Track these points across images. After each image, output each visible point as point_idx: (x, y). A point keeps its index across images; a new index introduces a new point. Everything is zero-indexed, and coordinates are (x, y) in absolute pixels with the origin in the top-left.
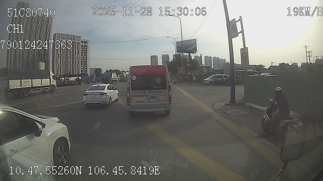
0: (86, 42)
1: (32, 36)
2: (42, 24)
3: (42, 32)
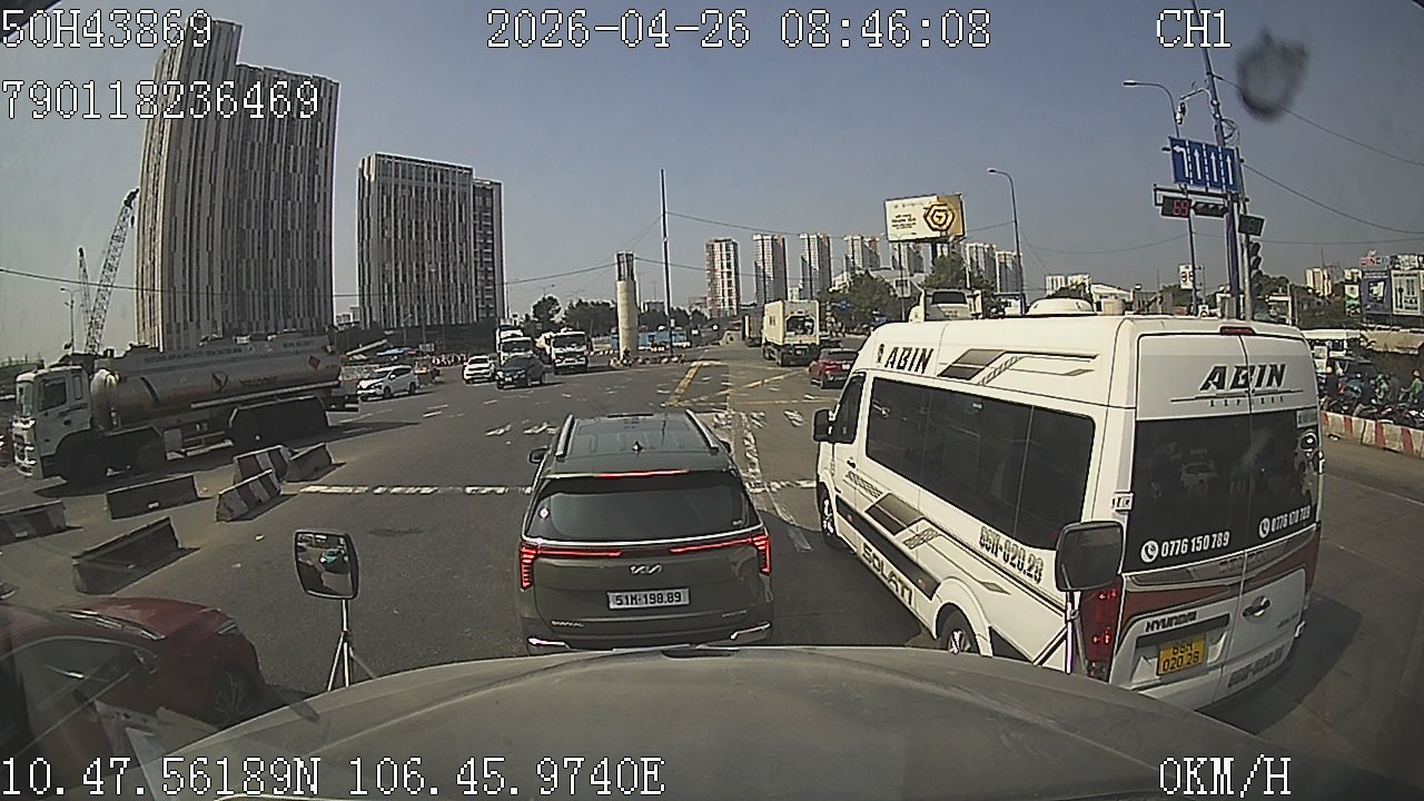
0: (488, 193)
3: (296, 149)
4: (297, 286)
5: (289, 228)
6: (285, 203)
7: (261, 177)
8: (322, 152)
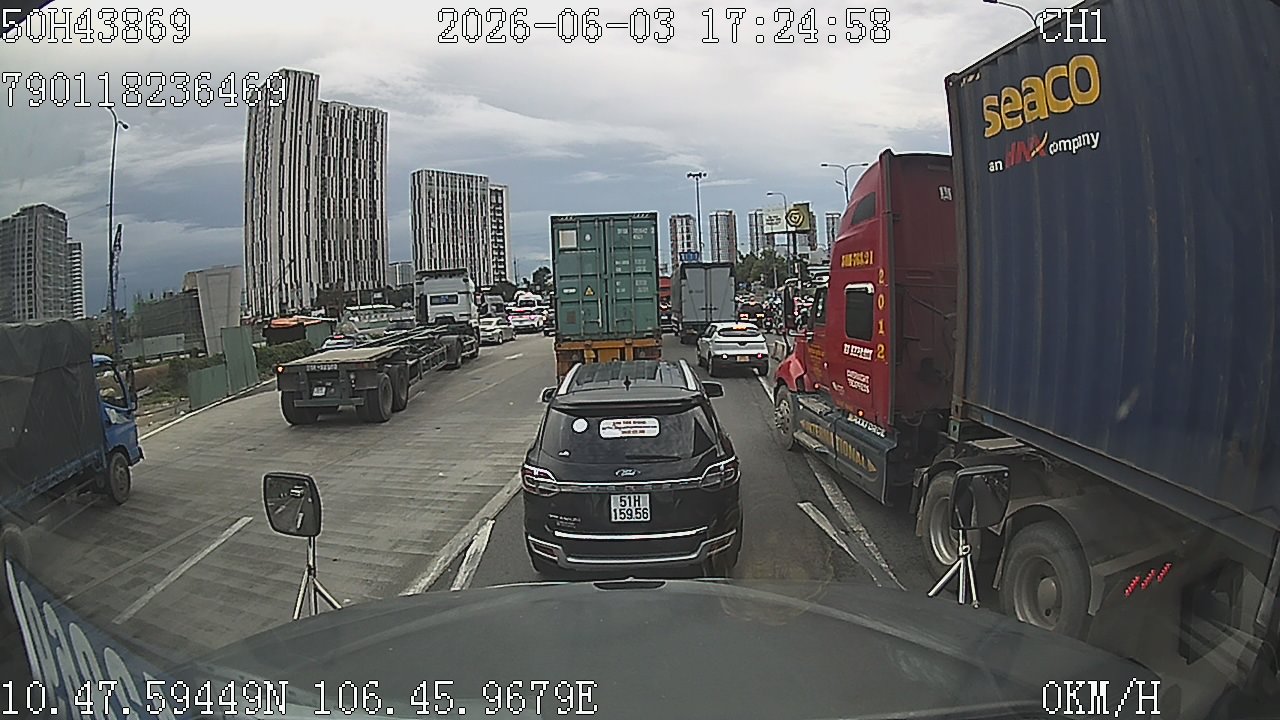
0: (498, 193)
1: (329, 175)
2: (358, 137)
3: (360, 160)
4: (364, 257)
5: (357, 217)
6: (354, 201)
7: (336, 183)
8: (379, 163)
